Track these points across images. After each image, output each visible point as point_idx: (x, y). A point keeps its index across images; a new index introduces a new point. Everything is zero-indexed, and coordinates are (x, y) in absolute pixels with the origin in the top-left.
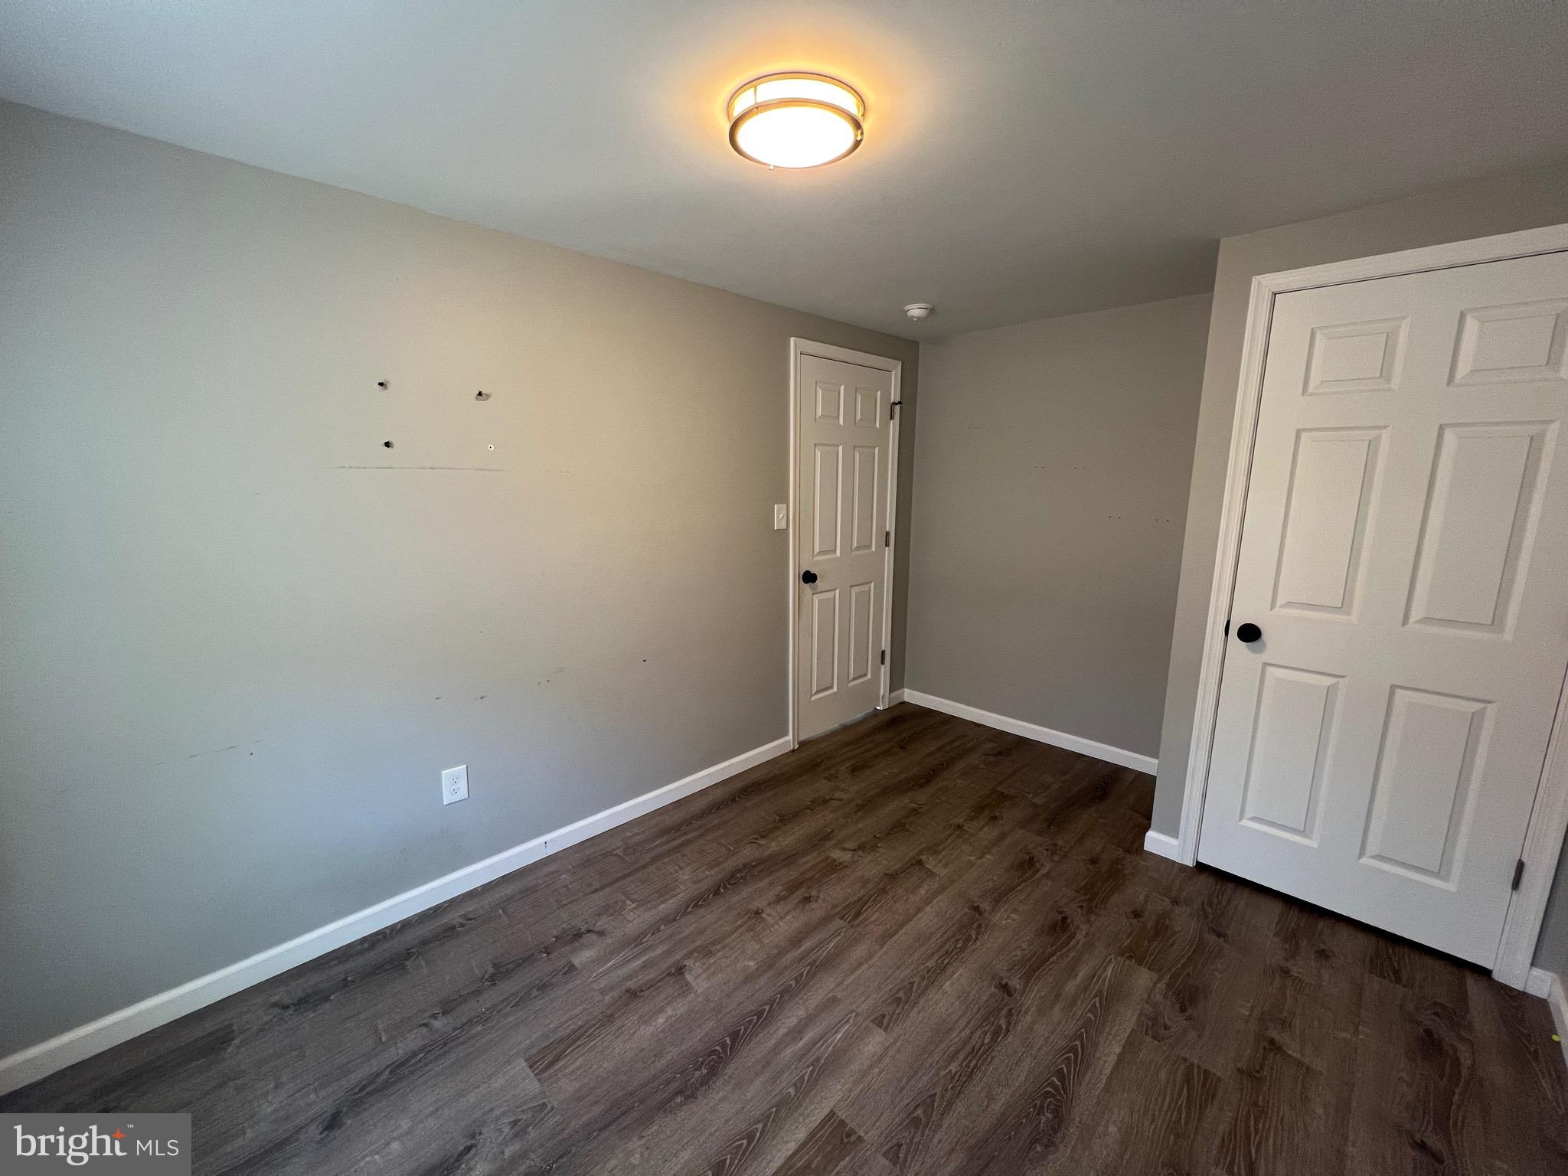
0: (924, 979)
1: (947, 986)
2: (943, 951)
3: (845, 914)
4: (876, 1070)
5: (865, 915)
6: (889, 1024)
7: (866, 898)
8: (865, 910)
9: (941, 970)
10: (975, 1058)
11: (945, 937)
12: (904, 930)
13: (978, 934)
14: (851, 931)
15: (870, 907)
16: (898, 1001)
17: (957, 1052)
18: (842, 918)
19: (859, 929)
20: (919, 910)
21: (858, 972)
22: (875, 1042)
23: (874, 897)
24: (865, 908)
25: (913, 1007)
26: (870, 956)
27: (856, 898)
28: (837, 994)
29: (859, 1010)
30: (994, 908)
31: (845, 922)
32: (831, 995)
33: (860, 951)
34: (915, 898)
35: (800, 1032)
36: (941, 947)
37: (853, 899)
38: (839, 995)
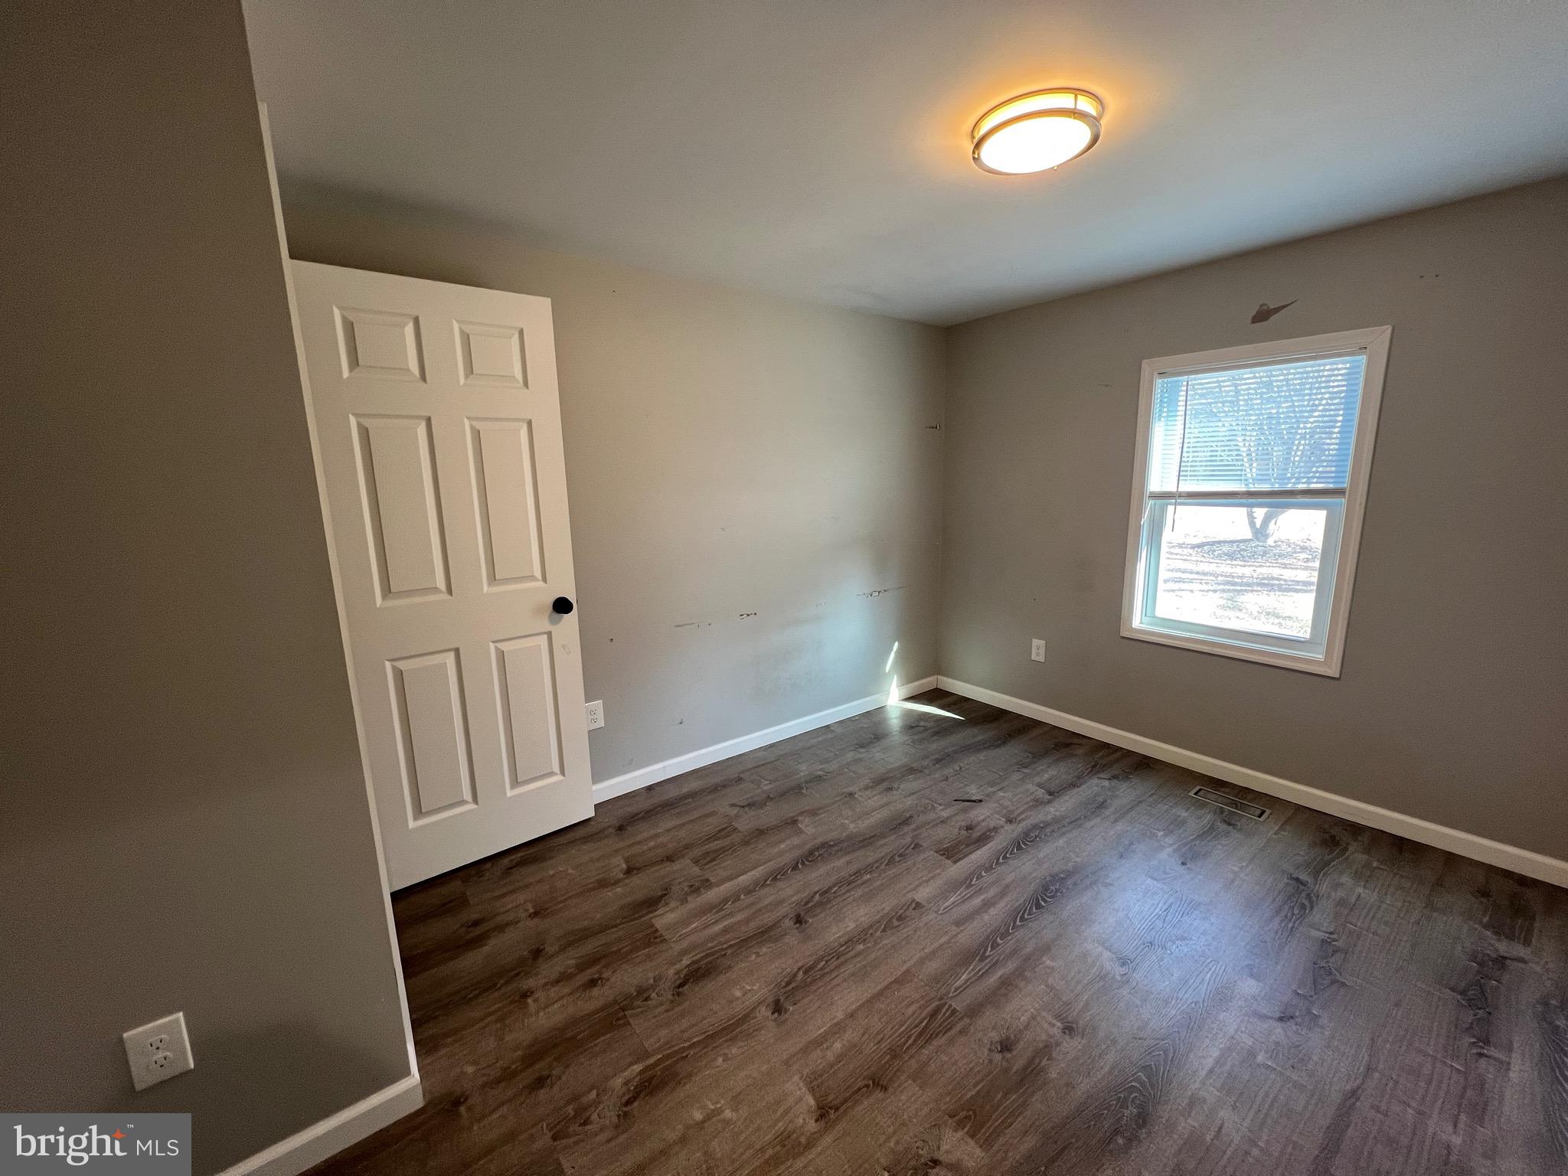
0: (871, 934)
1: (852, 925)
2: (842, 959)
3: (949, 1017)
4: (924, 878)
5: (925, 1012)
6: (911, 903)
7: (920, 1042)
8: (921, 1022)
9: (850, 941)
10: (850, 882)
11: (834, 975)
12: (879, 987)
13: (795, 975)
14: (943, 990)
15: (916, 1026)
16: (900, 918)
17: (862, 884)
18: (954, 1011)
19: (933, 995)
20: (852, 1015)
21: (936, 945)
22: (922, 894)
23: (910, 1042)
24: (923, 1024)
25: (887, 914)
26: (922, 961)
27: (935, 1043)
28: (956, 928)
29: (935, 915)
30: (755, 1008)
31: (951, 1005)
32: (961, 928)
33: (933, 966)
34: (849, 1036)
35: (985, 905)
36: (843, 964)
37: (941, 1040)
38: (954, 928)
